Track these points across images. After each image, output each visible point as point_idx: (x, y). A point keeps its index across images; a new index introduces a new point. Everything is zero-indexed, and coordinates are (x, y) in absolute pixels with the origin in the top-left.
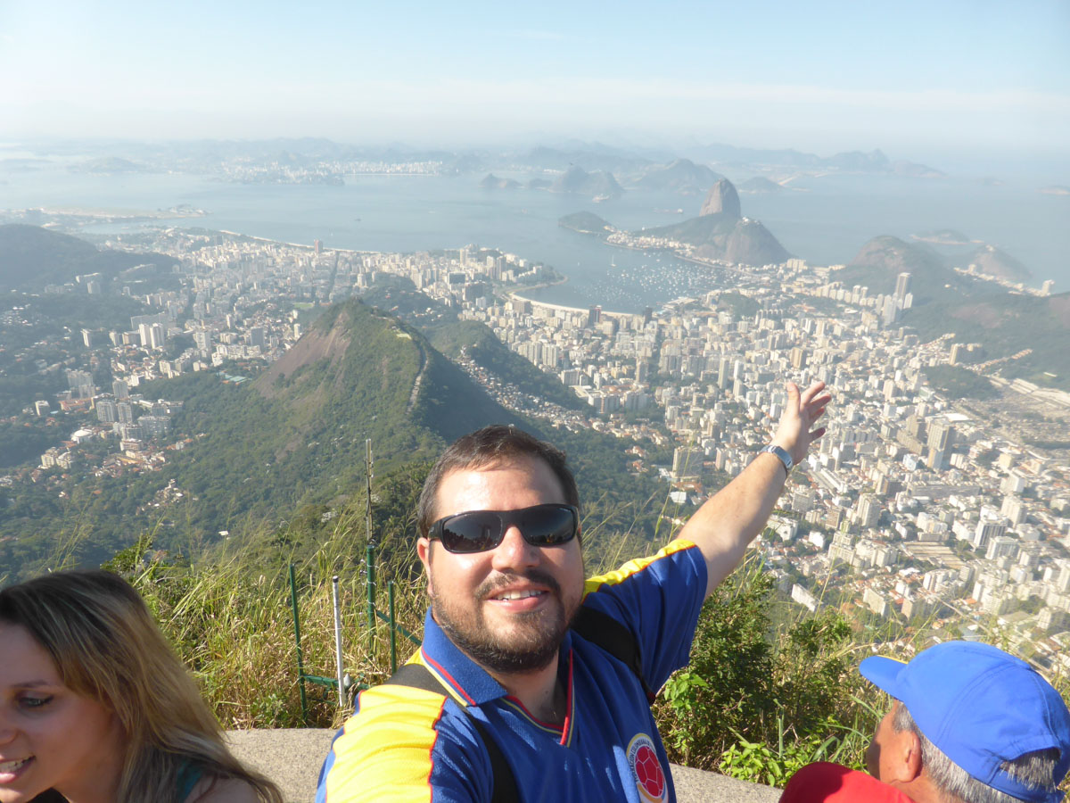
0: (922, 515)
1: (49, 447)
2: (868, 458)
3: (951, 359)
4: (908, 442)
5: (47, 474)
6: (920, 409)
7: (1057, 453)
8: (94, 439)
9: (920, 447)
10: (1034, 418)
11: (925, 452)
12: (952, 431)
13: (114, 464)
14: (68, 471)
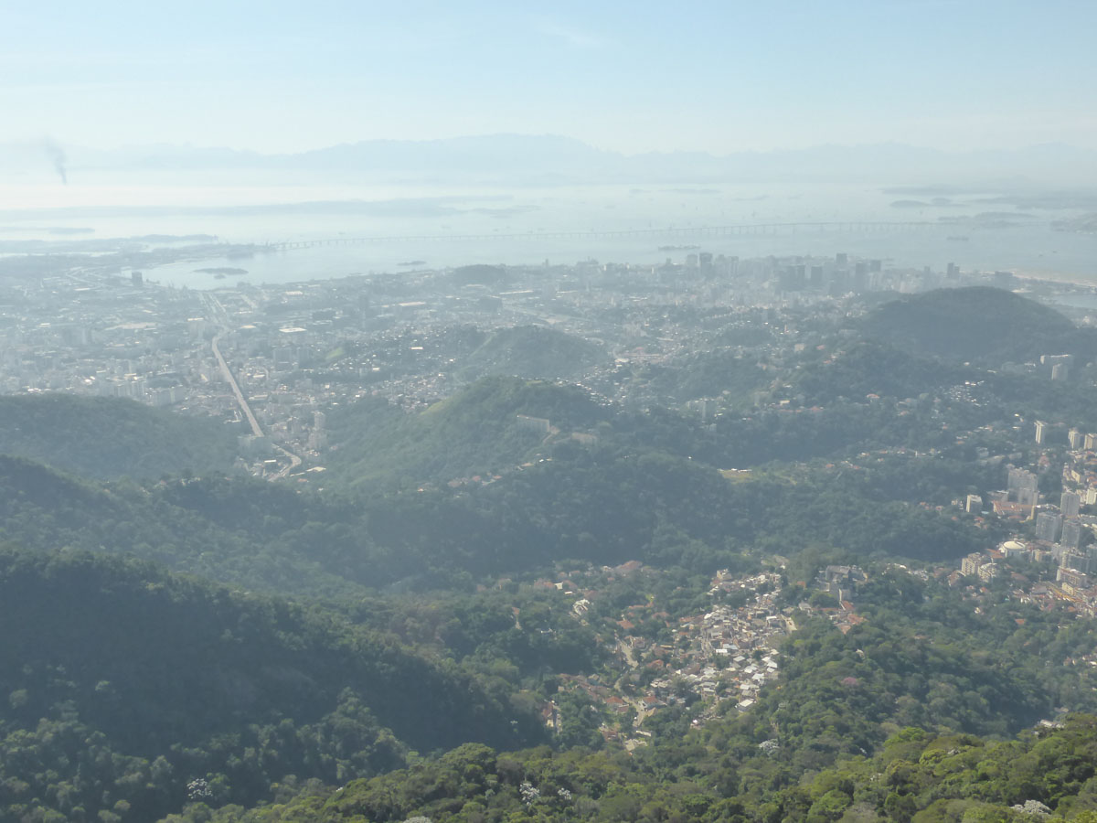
1: (974, 551)
5: (965, 582)
8: (1026, 556)
13: (1044, 594)
14: (988, 586)
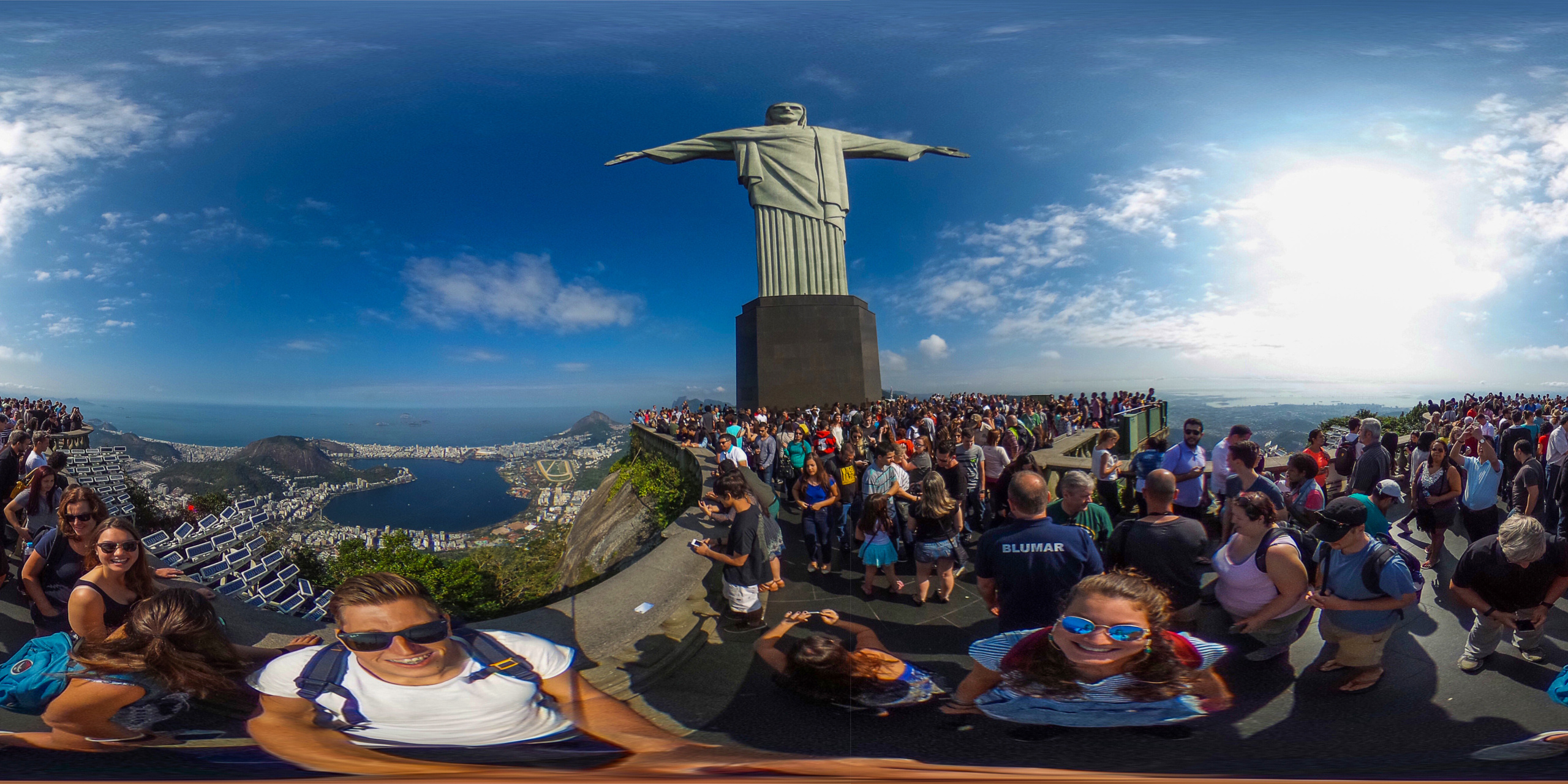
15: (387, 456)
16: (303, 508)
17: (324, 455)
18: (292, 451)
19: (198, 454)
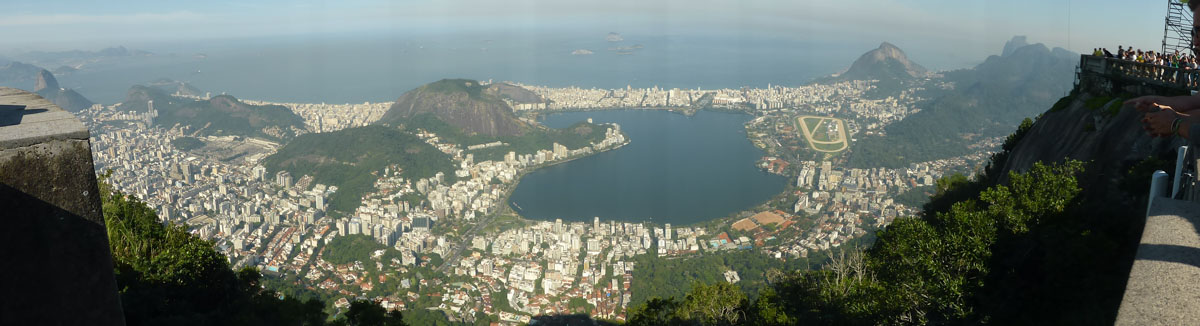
0: (191, 206)
2: (160, 188)
3: (181, 135)
4: (175, 176)
6: (176, 160)
7: (232, 161)
9: (181, 177)
10: (220, 150)
11: (184, 178)
12: (191, 165)
15: (590, 107)
16: (485, 195)
17: (509, 109)
18: (462, 104)
19: (326, 118)
